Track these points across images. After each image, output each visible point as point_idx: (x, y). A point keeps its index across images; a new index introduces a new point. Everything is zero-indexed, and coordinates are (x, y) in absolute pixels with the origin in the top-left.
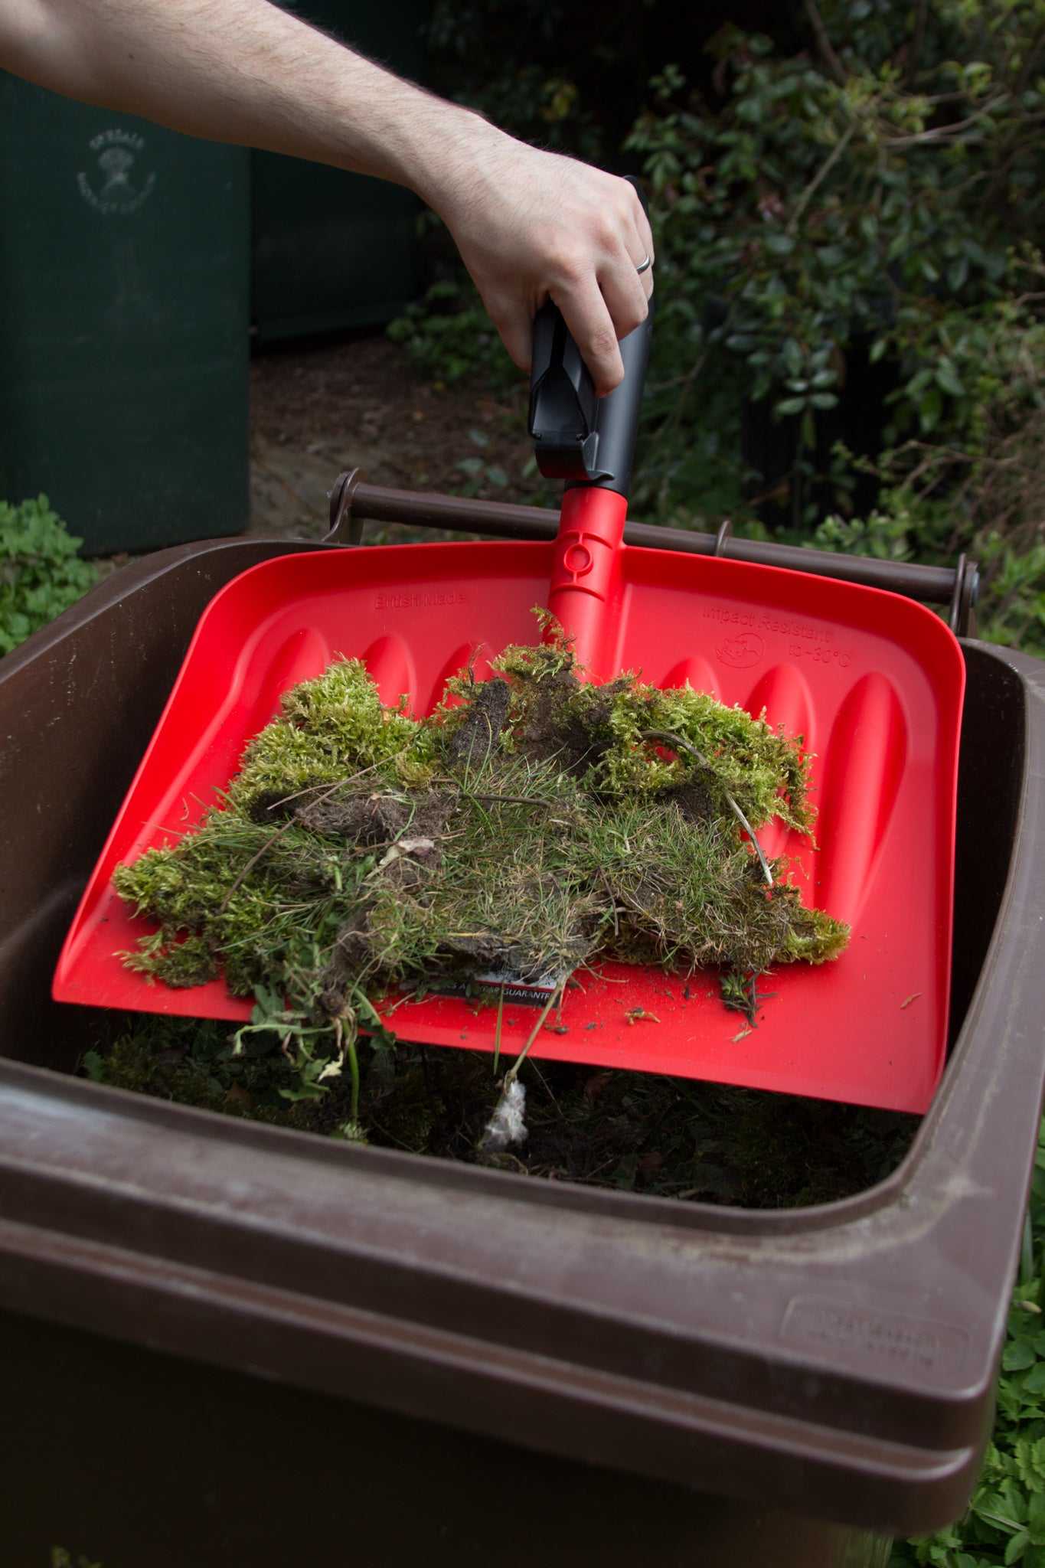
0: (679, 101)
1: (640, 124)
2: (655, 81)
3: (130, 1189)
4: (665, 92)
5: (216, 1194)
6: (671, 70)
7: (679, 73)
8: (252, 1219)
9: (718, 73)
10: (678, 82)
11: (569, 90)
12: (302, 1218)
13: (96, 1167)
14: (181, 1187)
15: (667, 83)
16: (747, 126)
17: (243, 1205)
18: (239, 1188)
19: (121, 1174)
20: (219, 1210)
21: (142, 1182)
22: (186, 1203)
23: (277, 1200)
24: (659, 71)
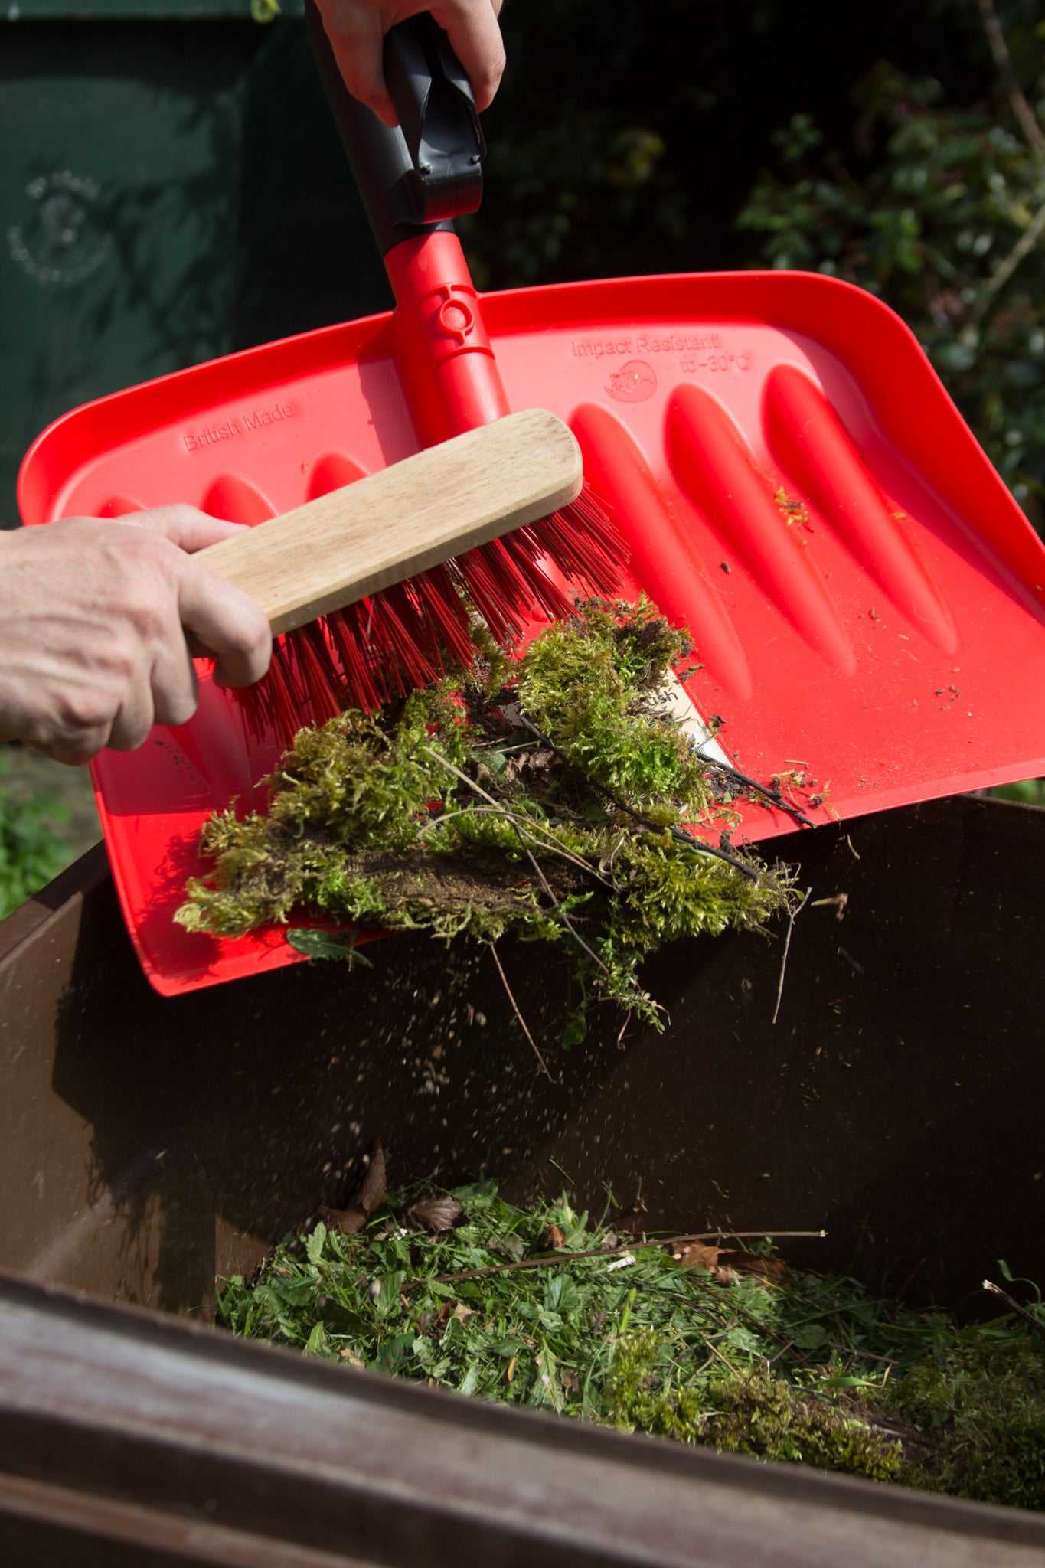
0: (814, 165)
1: (761, 193)
2: (780, 137)
3: (396, 1488)
4: (794, 152)
5: (505, 1498)
6: (801, 122)
7: (814, 126)
8: (555, 1529)
9: (864, 128)
10: (811, 138)
11: (651, 143)
12: (615, 1528)
13: (345, 1460)
14: (459, 1488)
15: (796, 138)
16: (908, 199)
17: (538, 1510)
18: (531, 1491)
19: (381, 1470)
20: (512, 1517)
21: (409, 1480)
22: (469, 1507)
23: (579, 1508)
24: (785, 124)
